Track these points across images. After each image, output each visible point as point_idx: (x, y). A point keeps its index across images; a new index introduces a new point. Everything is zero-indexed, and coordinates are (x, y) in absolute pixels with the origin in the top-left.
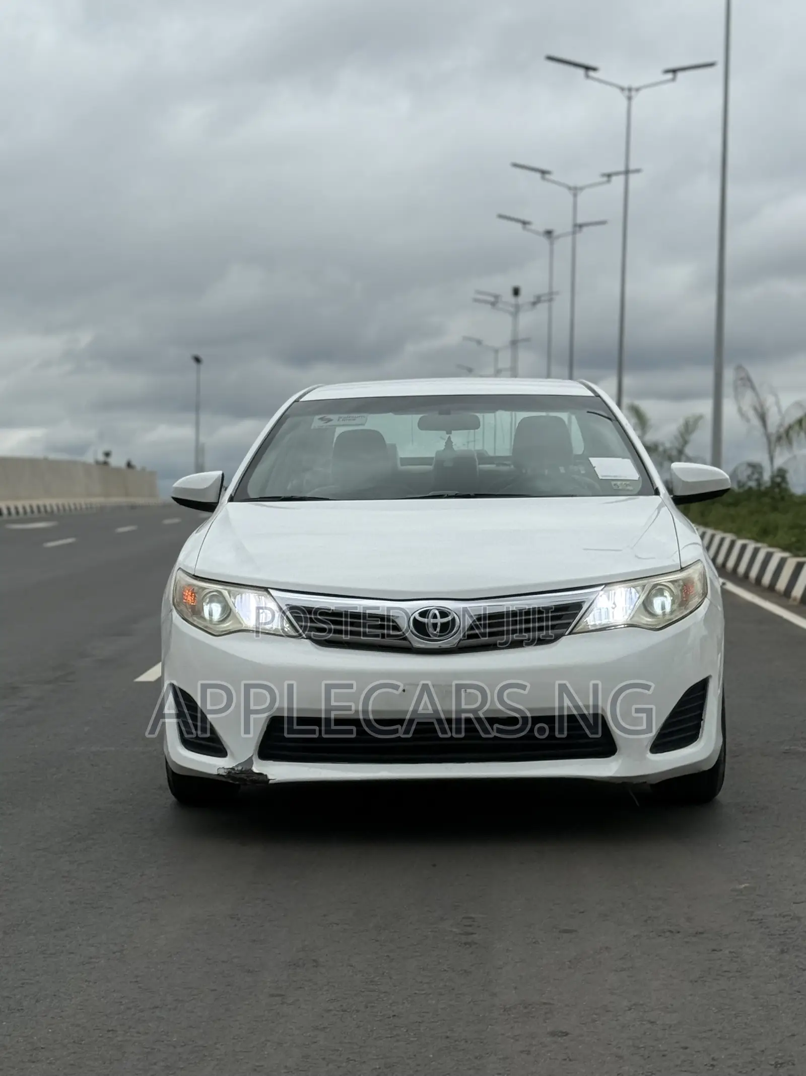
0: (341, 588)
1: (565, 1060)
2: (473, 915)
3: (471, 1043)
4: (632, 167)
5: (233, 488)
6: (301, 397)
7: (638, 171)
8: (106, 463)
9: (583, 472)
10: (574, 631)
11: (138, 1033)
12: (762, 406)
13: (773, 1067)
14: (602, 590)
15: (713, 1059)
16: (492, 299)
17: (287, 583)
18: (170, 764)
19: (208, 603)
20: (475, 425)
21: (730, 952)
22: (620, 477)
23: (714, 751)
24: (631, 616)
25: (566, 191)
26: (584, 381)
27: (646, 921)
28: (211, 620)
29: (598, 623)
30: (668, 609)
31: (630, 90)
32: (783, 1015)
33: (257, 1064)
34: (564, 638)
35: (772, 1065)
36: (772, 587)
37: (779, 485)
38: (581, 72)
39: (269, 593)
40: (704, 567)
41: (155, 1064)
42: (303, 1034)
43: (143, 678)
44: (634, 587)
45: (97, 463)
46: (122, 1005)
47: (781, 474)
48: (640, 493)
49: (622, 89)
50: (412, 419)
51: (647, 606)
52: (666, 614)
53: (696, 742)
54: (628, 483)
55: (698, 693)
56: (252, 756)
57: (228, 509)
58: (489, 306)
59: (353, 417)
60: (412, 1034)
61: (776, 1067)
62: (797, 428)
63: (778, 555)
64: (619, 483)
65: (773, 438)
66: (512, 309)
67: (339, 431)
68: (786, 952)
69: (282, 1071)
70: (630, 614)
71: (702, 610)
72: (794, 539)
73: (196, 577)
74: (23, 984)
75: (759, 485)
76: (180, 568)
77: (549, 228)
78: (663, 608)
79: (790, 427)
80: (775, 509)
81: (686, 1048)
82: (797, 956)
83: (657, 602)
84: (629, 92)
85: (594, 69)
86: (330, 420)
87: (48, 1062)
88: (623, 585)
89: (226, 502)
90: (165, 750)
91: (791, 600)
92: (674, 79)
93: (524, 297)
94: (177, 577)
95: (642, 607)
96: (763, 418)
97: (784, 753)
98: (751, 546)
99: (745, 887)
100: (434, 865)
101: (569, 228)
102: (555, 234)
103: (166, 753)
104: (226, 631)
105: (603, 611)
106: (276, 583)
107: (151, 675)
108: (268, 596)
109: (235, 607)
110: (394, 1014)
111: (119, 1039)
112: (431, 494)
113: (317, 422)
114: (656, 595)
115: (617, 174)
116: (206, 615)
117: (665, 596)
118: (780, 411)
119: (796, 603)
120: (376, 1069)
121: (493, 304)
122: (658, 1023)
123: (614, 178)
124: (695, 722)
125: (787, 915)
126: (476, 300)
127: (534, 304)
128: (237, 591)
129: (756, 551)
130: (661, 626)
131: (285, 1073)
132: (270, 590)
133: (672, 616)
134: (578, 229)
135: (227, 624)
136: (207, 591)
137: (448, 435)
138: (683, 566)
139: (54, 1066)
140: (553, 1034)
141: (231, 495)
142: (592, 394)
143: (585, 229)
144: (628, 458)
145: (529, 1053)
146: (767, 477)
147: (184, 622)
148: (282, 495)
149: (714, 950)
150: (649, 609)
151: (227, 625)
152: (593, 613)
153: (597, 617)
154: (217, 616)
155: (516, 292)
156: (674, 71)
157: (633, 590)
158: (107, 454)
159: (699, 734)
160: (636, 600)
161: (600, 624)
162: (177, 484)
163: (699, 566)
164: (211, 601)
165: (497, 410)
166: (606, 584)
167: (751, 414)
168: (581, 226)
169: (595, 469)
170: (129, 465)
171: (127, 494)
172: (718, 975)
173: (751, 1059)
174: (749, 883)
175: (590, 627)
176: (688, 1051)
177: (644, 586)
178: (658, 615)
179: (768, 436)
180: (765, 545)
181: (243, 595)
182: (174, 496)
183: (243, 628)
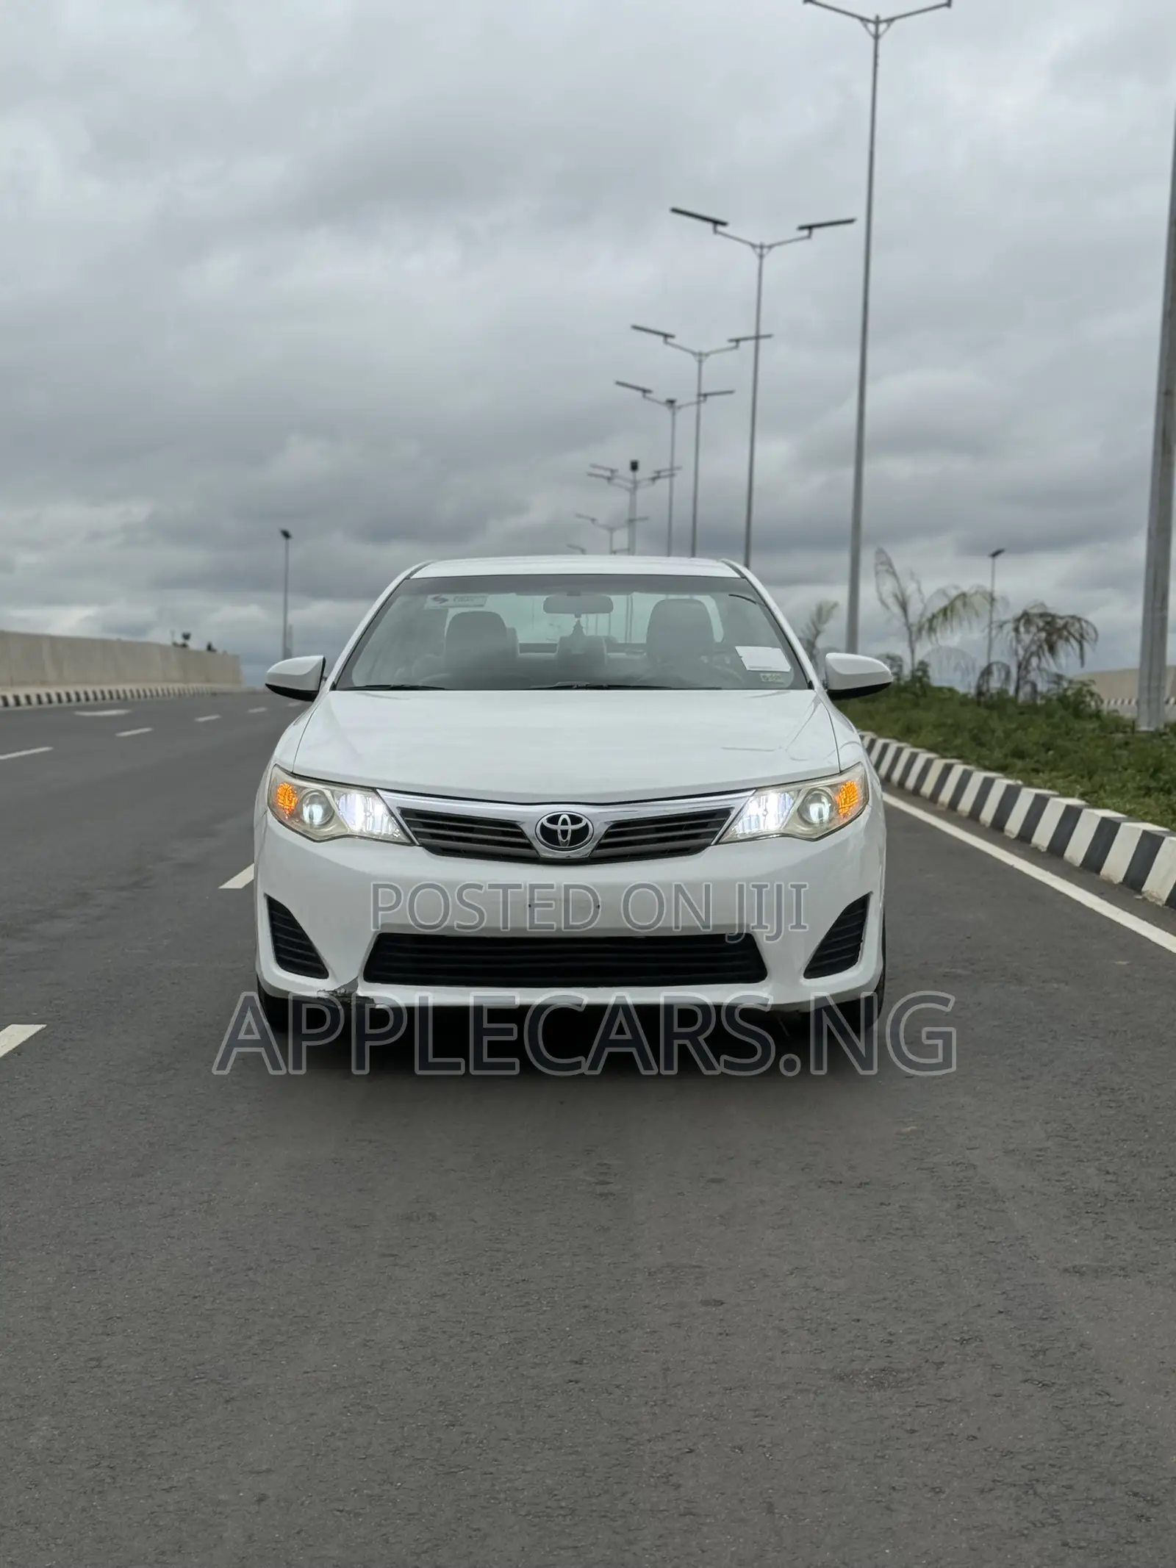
0: (462, 790)
1: (721, 1334)
2: (606, 1161)
3: (613, 1312)
4: (763, 332)
5: (336, 675)
6: (412, 574)
7: (769, 336)
8: (184, 646)
9: (728, 662)
10: (720, 841)
11: (230, 1299)
12: (903, 594)
13: (958, 1343)
14: (753, 795)
15: (890, 1334)
16: (608, 474)
17: (397, 783)
18: (262, 984)
19: (307, 805)
20: (608, 608)
21: (901, 1207)
22: (770, 668)
23: (874, 976)
24: (785, 824)
25: (690, 356)
26: (726, 560)
27: (803, 1169)
28: (311, 824)
29: (747, 831)
30: (826, 817)
31: (762, 247)
32: (965, 1281)
33: (368, 1338)
34: (710, 848)
35: (956, 1341)
36: (916, 791)
37: (920, 679)
38: (710, 226)
39: (377, 794)
40: (865, 771)
41: (250, 1337)
42: (419, 1302)
43: (230, 885)
44: (788, 792)
45: (175, 644)
46: (212, 1265)
47: (923, 667)
48: (793, 687)
49: (753, 246)
50: (539, 600)
51: (802, 813)
52: (823, 823)
53: (854, 966)
54: (778, 674)
55: (857, 912)
56: (357, 977)
57: (328, 697)
58: (605, 482)
59: (467, 597)
60: (545, 1303)
61: (961, 1344)
62: (941, 618)
63: (923, 756)
64: (768, 675)
65: (914, 629)
66: (630, 485)
67: (452, 612)
68: (963, 1207)
69: (397, 1347)
70: (783, 824)
71: (863, 819)
72: (940, 739)
73: (294, 775)
74: (96, 1240)
75: (899, 679)
76: (276, 765)
77: (671, 397)
78: (821, 815)
79: (934, 616)
80: (916, 705)
81: (858, 1321)
82: (976, 1212)
83: (814, 809)
84: (761, 250)
85: (724, 224)
86: (445, 600)
87: (125, 1334)
88: (778, 790)
89: (328, 691)
90: (257, 969)
91: (938, 805)
92: (809, 237)
93: (644, 472)
94: (272, 772)
95: (797, 814)
96: (904, 606)
97: (944, 976)
98: (894, 746)
99: (912, 1131)
100: (562, 1103)
101: (694, 399)
102: (677, 404)
103: (259, 973)
104: (328, 836)
105: (753, 819)
106: (386, 782)
107: (238, 882)
108: (377, 797)
109: (339, 810)
110: (523, 1278)
111: (207, 1307)
112: (557, 685)
113: (430, 603)
114: (812, 801)
115: (746, 339)
116: (306, 818)
117: (823, 803)
118: (922, 600)
119: (943, 809)
120: (504, 1345)
121: (609, 479)
122: (824, 1290)
123: (742, 344)
124: (855, 944)
125: (961, 1163)
126: (591, 475)
127: (654, 479)
128: (341, 792)
129: (899, 752)
130: (818, 836)
131: (401, 1349)
132: (378, 790)
133: (830, 825)
134: (702, 398)
135: (331, 828)
136: (305, 792)
137: (577, 620)
138: (842, 769)
139: (132, 1340)
140: (705, 1303)
141: (333, 683)
142: (737, 575)
143: (709, 398)
144: (779, 647)
145: (679, 1326)
146: (907, 671)
147: (281, 825)
148: (392, 684)
149: (882, 1204)
150: (805, 817)
151: (330, 830)
152: (741, 821)
153: (746, 825)
154: (318, 818)
155: (634, 466)
156: (810, 228)
157: (787, 795)
158: (186, 637)
159: (858, 956)
160: (790, 807)
161: (749, 833)
162: (272, 669)
163: (859, 769)
164: (311, 803)
165: (632, 592)
166: (757, 789)
167: (891, 601)
168: (705, 395)
169: (742, 659)
170: (209, 648)
171: (208, 681)
172: (888, 1233)
173: (932, 1335)
174: (916, 1125)
175: (738, 836)
176: (860, 1324)
177: (799, 791)
178: (814, 824)
179: (909, 627)
180: (909, 745)
181: (349, 796)
182: (270, 683)
183: (348, 833)
